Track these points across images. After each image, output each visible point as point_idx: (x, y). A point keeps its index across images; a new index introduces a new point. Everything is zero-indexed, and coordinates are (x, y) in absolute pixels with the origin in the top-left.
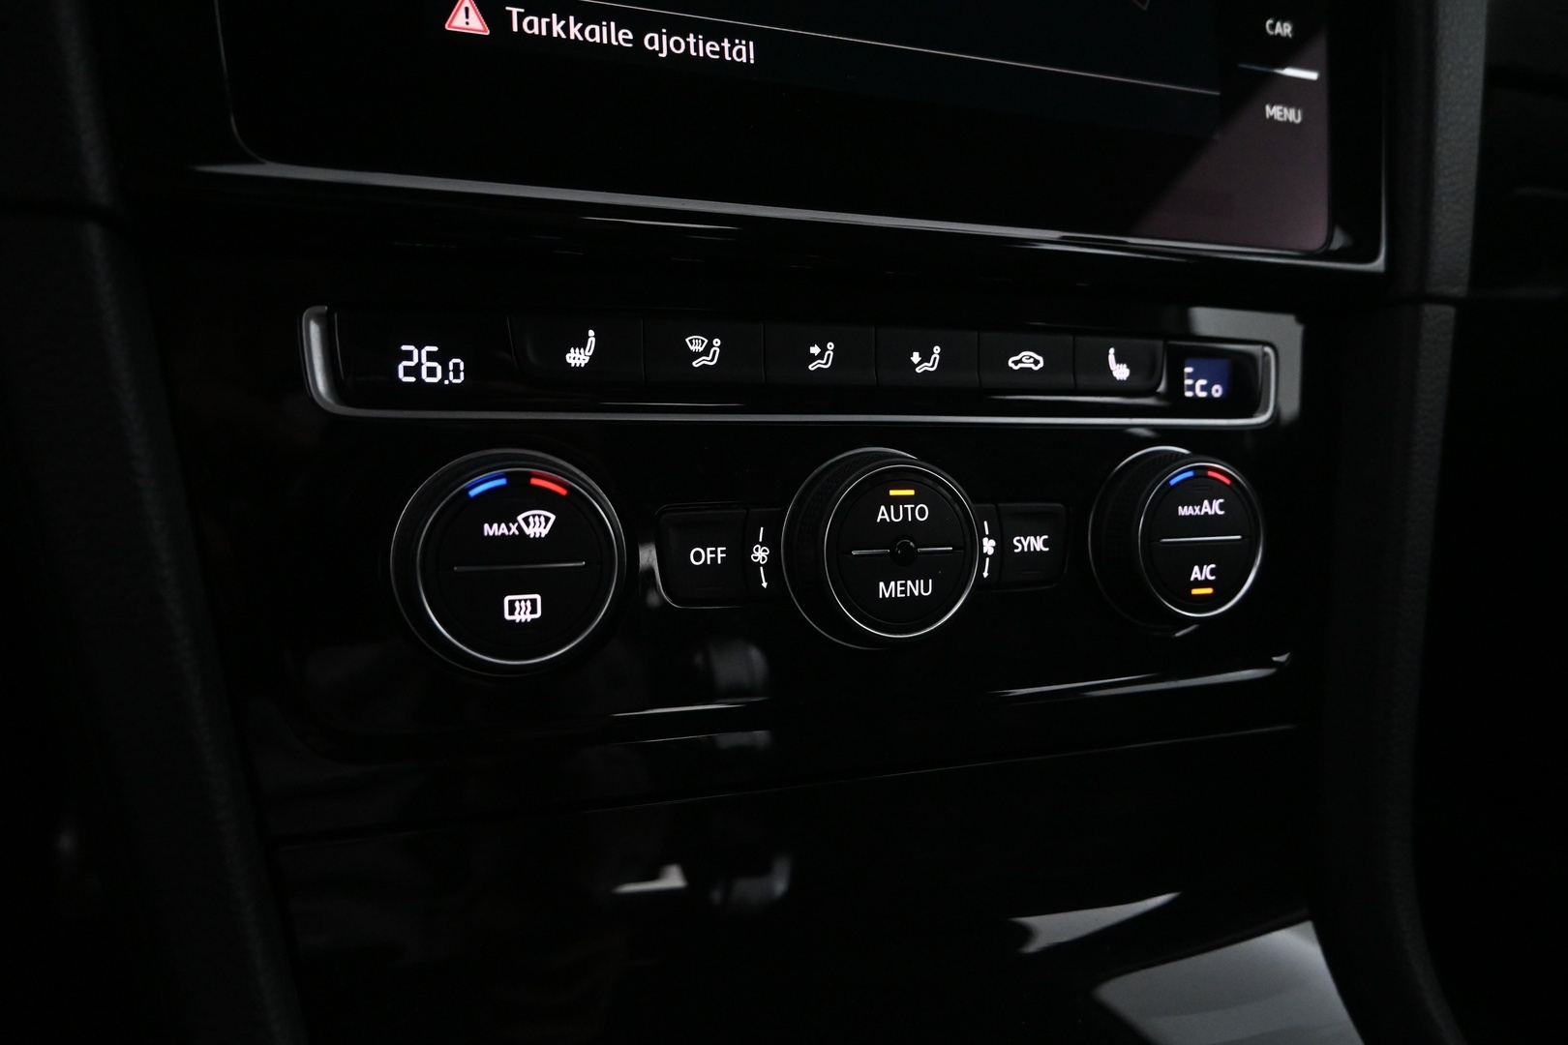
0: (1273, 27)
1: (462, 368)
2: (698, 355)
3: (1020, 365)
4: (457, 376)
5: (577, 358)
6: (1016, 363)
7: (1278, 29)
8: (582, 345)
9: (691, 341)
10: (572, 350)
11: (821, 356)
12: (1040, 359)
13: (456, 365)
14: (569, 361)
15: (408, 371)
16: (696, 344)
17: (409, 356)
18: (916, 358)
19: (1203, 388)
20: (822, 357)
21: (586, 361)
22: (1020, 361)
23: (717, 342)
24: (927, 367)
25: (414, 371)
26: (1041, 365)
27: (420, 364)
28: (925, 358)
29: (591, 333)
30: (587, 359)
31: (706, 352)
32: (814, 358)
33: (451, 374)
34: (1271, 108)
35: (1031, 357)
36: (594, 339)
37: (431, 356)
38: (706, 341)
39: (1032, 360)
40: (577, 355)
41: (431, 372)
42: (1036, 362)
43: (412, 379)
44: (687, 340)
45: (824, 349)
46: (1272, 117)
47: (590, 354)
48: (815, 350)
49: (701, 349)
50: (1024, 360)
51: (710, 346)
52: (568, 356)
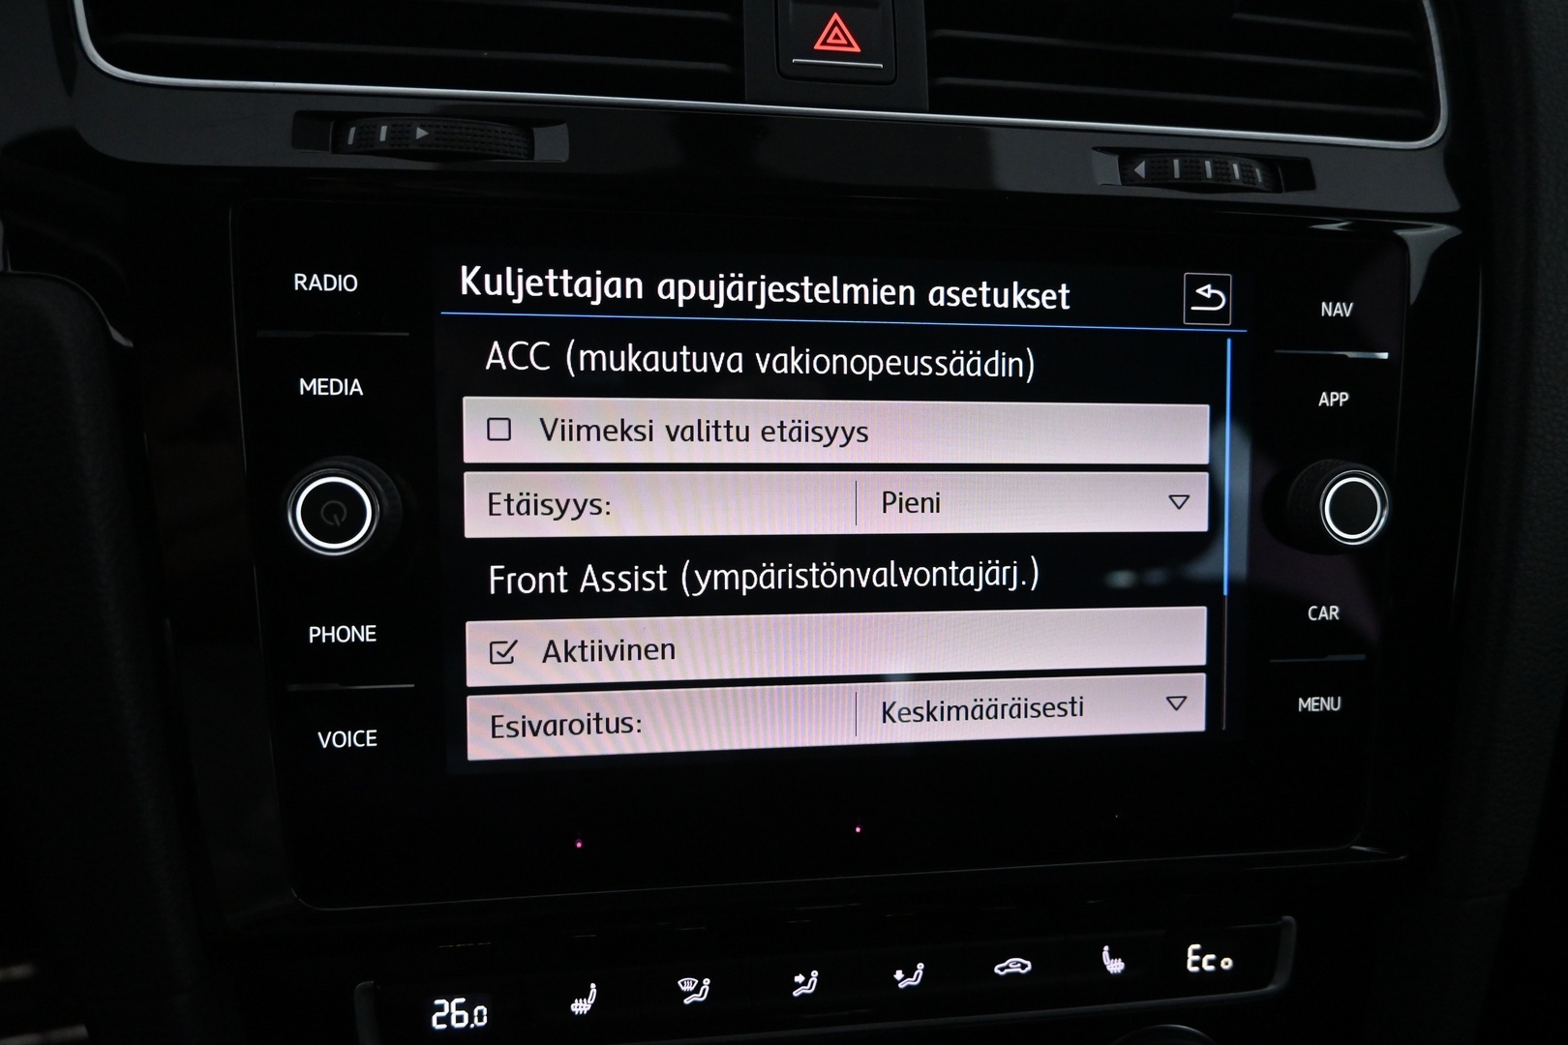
0: (1316, 613)
1: (485, 1012)
2: (689, 994)
3: (1006, 971)
4: (480, 1020)
5: (580, 1007)
6: (1002, 969)
7: (1323, 614)
8: (585, 995)
9: (683, 984)
10: (576, 1001)
11: (805, 983)
12: (1029, 963)
13: (480, 1012)
14: (573, 1009)
15: (440, 1021)
16: (687, 984)
17: (441, 1008)
18: (899, 975)
19: (1210, 963)
20: (806, 985)
21: (589, 1008)
22: (1008, 967)
23: (707, 981)
24: (911, 982)
25: (446, 1020)
26: (1029, 968)
27: (450, 1014)
28: (908, 974)
29: (593, 986)
30: (589, 1007)
31: (696, 991)
32: (798, 985)
33: (476, 1019)
34: (1305, 701)
35: (1018, 962)
36: (595, 990)
37: (459, 1007)
38: (697, 981)
39: (1019, 965)
40: (581, 1004)
41: (460, 1019)
42: (1024, 966)
43: (444, 1026)
44: (679, 982)
45: (808, 977)
46: (1305, 710)
47: (592, 1002)
48: (799, 979)
49: (692, 988)
50: (1011, 965)
51: (700, 984)
52: (572, 1006)
